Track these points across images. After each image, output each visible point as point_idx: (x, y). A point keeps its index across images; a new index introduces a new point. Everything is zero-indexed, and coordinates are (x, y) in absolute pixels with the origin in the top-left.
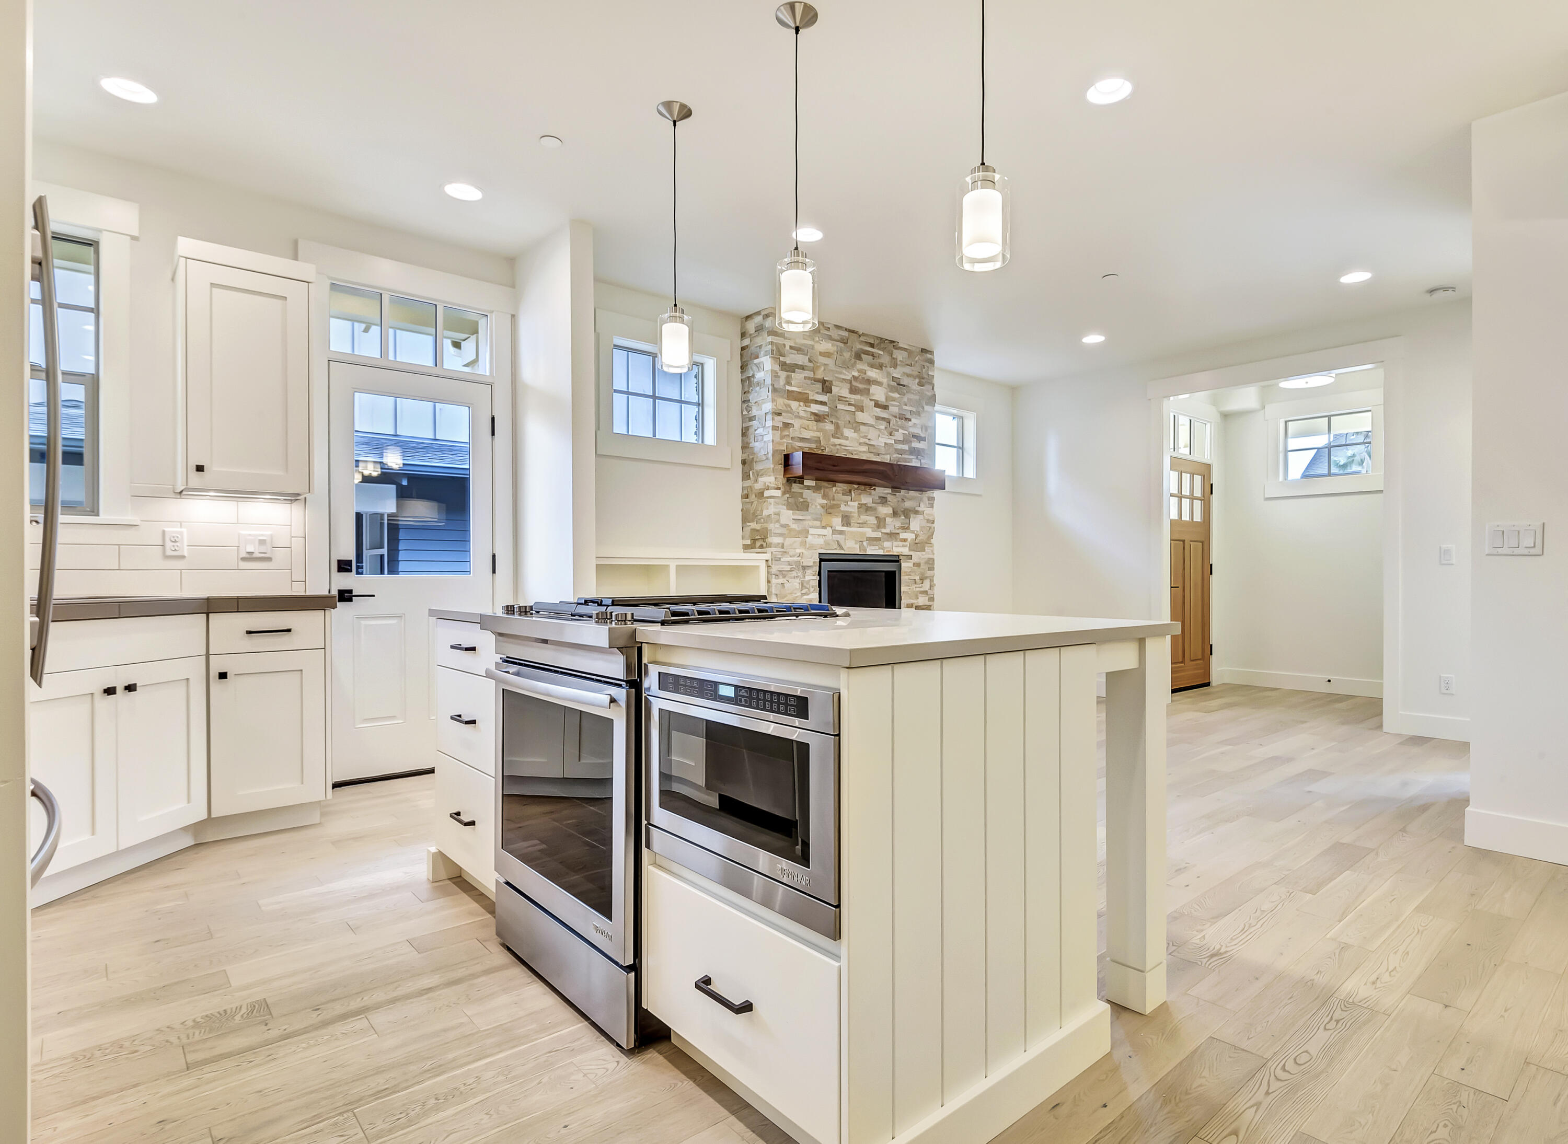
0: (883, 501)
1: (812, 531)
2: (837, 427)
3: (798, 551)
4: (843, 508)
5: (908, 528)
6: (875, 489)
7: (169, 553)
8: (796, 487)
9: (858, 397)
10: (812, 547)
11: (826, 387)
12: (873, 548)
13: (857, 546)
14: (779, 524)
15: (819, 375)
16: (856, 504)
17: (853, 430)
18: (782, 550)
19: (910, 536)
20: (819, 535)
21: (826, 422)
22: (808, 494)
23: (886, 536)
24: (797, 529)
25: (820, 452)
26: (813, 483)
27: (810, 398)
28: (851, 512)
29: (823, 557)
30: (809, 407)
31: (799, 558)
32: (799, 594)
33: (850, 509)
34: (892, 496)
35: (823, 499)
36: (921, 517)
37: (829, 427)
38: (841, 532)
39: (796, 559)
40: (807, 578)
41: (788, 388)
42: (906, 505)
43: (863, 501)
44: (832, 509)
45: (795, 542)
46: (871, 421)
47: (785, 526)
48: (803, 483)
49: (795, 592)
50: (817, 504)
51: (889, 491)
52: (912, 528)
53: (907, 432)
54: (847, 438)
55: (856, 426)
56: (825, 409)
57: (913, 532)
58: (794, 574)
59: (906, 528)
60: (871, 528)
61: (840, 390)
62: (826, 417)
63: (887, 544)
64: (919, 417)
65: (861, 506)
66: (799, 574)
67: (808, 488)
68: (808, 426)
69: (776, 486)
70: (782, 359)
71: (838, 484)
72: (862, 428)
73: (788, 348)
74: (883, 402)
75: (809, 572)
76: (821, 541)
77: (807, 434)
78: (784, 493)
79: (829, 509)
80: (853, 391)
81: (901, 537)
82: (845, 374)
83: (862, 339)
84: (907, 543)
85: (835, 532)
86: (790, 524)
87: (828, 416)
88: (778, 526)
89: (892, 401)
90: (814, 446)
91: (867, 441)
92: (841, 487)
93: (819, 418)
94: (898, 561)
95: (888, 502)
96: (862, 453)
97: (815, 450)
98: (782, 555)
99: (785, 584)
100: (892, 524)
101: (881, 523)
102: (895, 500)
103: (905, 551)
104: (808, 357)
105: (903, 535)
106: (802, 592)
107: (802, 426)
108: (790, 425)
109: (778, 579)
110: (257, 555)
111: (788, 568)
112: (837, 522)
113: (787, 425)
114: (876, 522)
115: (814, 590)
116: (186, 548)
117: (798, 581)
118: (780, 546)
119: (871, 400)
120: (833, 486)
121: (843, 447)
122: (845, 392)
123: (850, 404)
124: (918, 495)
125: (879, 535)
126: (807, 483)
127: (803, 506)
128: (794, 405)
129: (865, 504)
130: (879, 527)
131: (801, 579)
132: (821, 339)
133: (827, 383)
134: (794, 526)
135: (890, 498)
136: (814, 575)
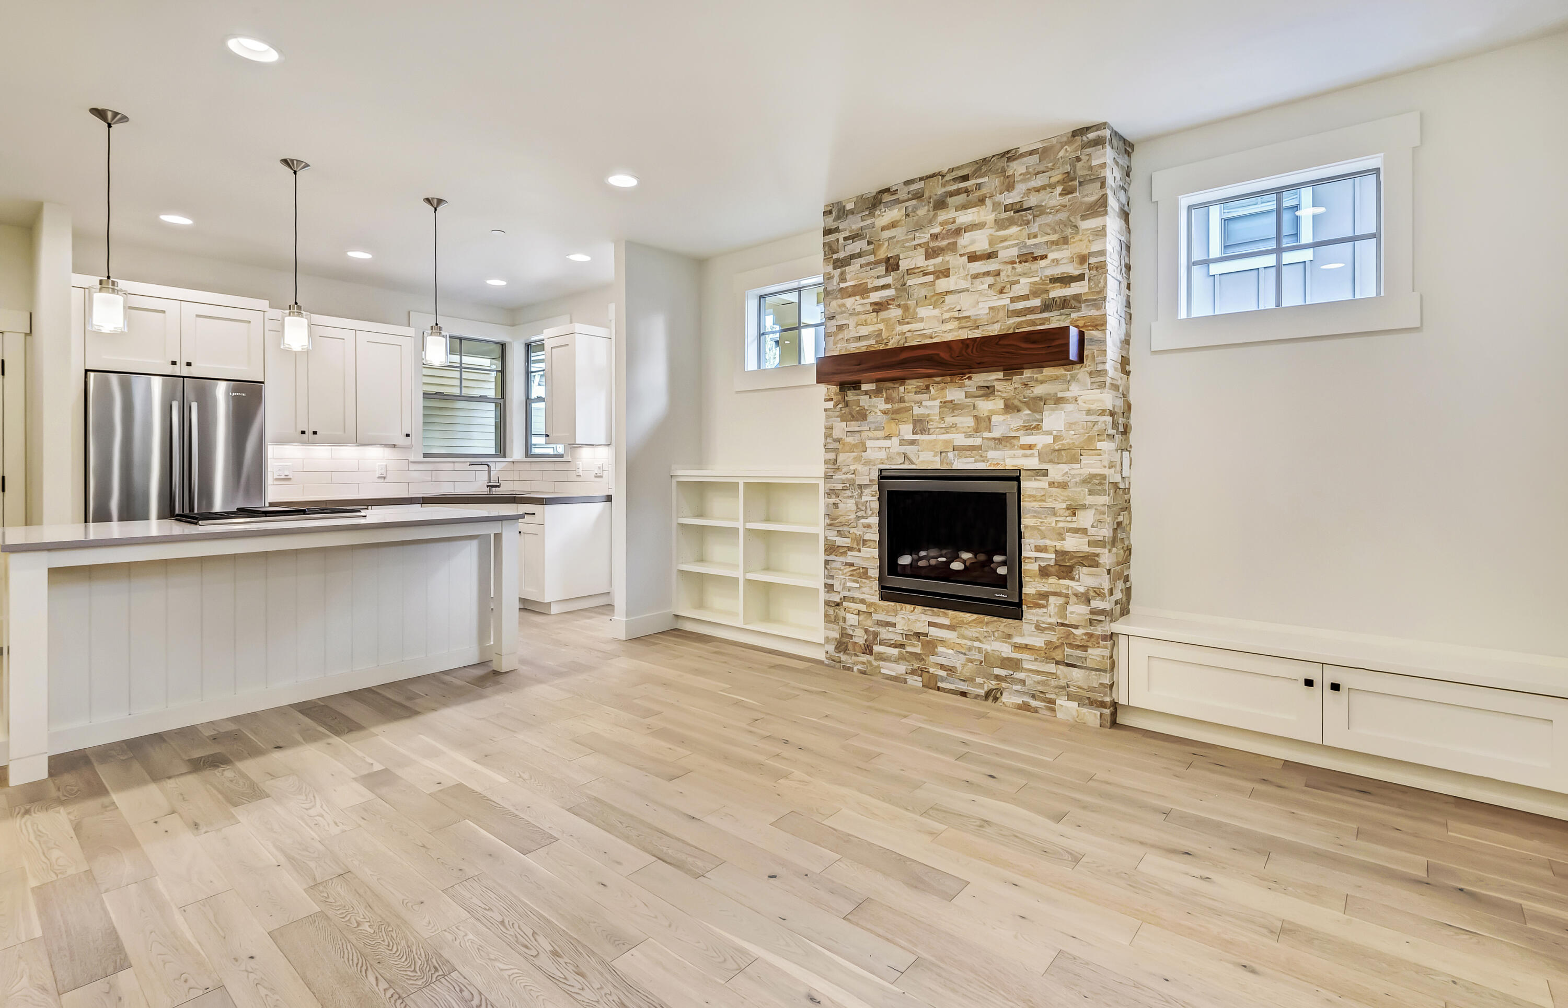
0: (988, 391)
1: (869, 444)
2: (906, 308)
3: (852, 467)
4: (917, 411)
5: (1038, 428)
6: (970, 378)
7: (578, 474)
8: (851, 396)
9: (939, 260)
10: (868, 463)
11: (892, 265)
12: (965, 460)
13: (938, 459)
14: (831, 439)
15: (882, 254)
16: (937, 403)
17: (932, 307)
18: (834, 467)
19: (1041, 440)
20: (880, 448)
21: (890, 308)
22: (864, 401)
23: (992, 443)
24: (853, 442)
25: (882, 347)
26: (873, 387)
27: (870, 286)
28: (928, 414)
29: (884, 474)
30: (868, 297)
31: (853, 476)
32: (853, 516)
33: (927, 412)
34: (1004, 383)
35: (886, 403)
36: (1069, 407)
37: (894, 313)
38: (913, 442)
39: (849, 476)
40: (864, 498)
41: (843, 285)
42: (1035, 392)
43: (949, 398)
44: (897, 413)
45: (849, 457)
46: (963, 284)
47: (838, 440)
48: (860, 388)
49: (849, 514)
50: (878, 411)
51: (1000, 375)
52: (1045, 426)
53: (1037, 279)
54: (922, 320)
55: (939, 299)
56: (890, 292)
57: (1049, 433)
58: (849, 493)
59: (1033, 428)
60: (964, 432)
61: (913, 260)
62: (890, 302)
63: (991, 454)
64: (1066, 246)
65: (944, 404)
66: (855, 494)
67: (866, 393)
68: (866, 321)
69: (828, 398)
70: (835, 256)
71: (908, 381)
72: (948, 299)
73: (841, 241)
74: (987, 250)
75: (866, 491)
76: (882, 455)
77: (864, 331)
78: (835, 406)
79: (894, 415)
80: (931, 254)
81: (1022, 443)
82: (920, 238)
83: (948, 178)
84: (1035, 452)
85: (903, 442)
86: (844, 437)
87: (893, 300)
88: (831, 441)
89: (1002, 241)
90: (872, 342)
91: (956, 314)
92: (912, 384)
93: (879, 307)
94: (1017, 479)
95: (996, 393)
96: (950, 332)
97: (876, 346)
98: (834, 472)
99: (839, 504)
100: (1003, 424)
101: (982, 423)
102: (1011, 388)
103: (1033, 463)
104: (867, 240)
105: (1026, 440)
106: (858, 514)
107: (859, 323)
108: (845, 326)
109: (831, 498)
110: (598, 475)
111: (840, 486)
112: (906, 430)
113: (840, 328)
114: (973, 424)
115: (872, 514)
116: (581, 471)
117: (853, 501)
118: (831, 462)
119: (961, 255)
120: (901, 386)
121: (915, 333)
122: (918, 260)
123: (925, 274)
124: (1064, 372)
125: (978, 441)
126: (865, 387)
127: (862, 416)
128: (849, 302)
129: (952, 401)
130: (977, 430)
131: (857, 500)
132: (883, 210)
133: (891, 261)
134: (849, 440)
135: (998, 386)
136: (873, 496)
